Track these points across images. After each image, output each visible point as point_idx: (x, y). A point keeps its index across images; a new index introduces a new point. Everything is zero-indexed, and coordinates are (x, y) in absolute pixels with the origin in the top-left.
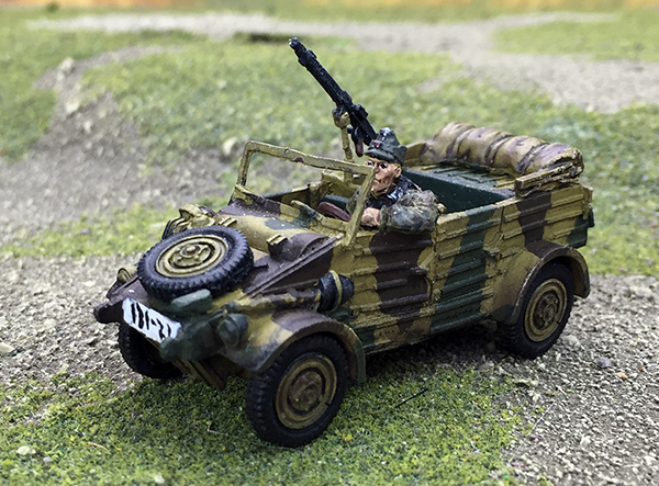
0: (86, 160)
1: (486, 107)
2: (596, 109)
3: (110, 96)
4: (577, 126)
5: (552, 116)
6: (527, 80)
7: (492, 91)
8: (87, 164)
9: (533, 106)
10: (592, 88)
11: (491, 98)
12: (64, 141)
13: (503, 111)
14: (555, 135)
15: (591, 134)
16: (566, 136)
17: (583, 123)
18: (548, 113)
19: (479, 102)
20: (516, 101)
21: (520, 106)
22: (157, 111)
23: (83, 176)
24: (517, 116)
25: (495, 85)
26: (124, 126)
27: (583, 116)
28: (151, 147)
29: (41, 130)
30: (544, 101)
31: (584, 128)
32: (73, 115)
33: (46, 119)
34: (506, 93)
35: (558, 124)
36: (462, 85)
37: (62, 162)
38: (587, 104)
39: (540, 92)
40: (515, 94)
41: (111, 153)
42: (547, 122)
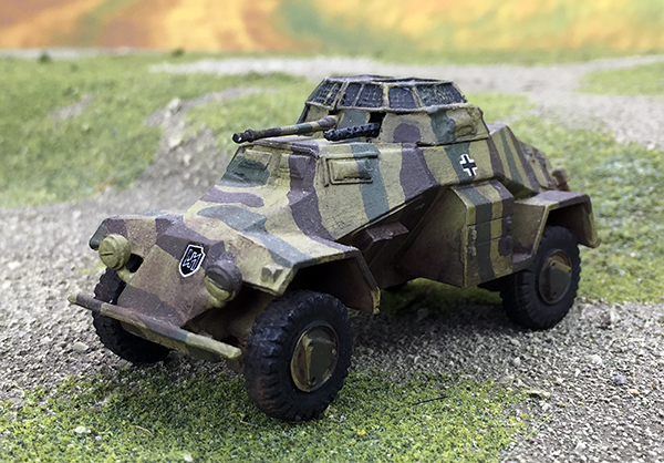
0: (184, 189)
1: (551, 144)
2: (657, 146)
3: (208, 132)
4: (637, 163)
5: (614, 153)
6: (594, 119)
7: (558, 129)
8: (184, 193)
9: (596, 143)
10: (656, 127)
11: (557, 136)
12: (166, 172)
13: (567, 148)
14: (614, 171)
15: (650, 171)
16: (626, 172)
17: (643, 160)
18: (610, 150)
19: (546, 139)
20: (581, 139)
21: (585, 143)
23: (179, 204)
24: (580, 153)
25: (564, 125)
26: (218, 159)
27: (645, 154)
29: (147, 162)
30: (607, 139)
31: (644, 165)
32: (175, 148)
33: (152, 152)
34: (572, 132)
35: (619, 161)
36: (531, 124)
37: (163, 191)
38: (649, 143)
39: (605, 130)
40: (582, 132)
41: (206, 183)
42: (609, 159)
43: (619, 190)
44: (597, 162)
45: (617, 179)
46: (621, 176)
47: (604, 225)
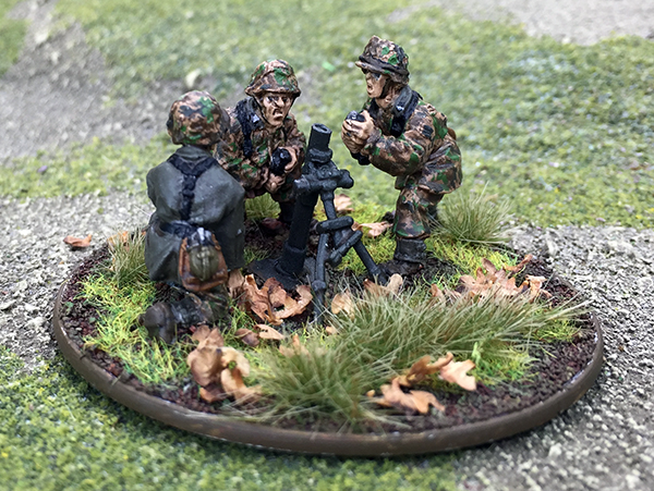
0: (53, 90)
1: (456, 38)
2: (573, 40)
3: (79, 26)
4: (552, 59)
5: (526, 48)
6: (500, 10)
7: (463, 21)
8: (53, 96)
9: (506, 37)
10: (569, 18)
11: (462, 28)
12: (32, 72)
13: (474, 42)
14: (528, 68)
15: (567, 68)
16: (541, 69)
17: (559, 55)
18: (521, 45)
19: (450, 32)
20: (489, 32)
21: (493, 37)
22: (124, 42)
23: (47, 108)
24: (489, 47)
25: (467, 15)
26: (91, 57)
27: (560, 48)
28: (116, 79)
29: (10, 59)
30: (517, 32)
31: (560, 61)
32: (41, 46)
33: (16, 49)
34: (478, 24)
35: (533, 57)
36: (433, 15)
37: (29, 93)
38: (563, 36)
39: (514, 22)
40: (488, 24)
41: (76, 84)
42: (520, 54)
43: (534, 90)
44: (508, 58)
45: (531, 77)
46: (536, 74)
47: (522, 130)
